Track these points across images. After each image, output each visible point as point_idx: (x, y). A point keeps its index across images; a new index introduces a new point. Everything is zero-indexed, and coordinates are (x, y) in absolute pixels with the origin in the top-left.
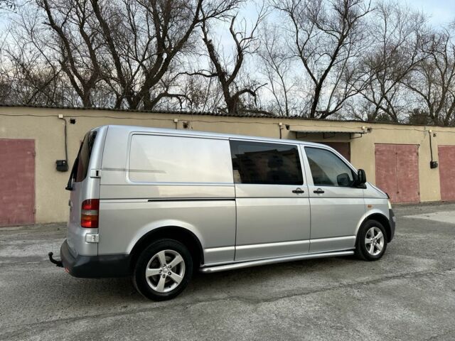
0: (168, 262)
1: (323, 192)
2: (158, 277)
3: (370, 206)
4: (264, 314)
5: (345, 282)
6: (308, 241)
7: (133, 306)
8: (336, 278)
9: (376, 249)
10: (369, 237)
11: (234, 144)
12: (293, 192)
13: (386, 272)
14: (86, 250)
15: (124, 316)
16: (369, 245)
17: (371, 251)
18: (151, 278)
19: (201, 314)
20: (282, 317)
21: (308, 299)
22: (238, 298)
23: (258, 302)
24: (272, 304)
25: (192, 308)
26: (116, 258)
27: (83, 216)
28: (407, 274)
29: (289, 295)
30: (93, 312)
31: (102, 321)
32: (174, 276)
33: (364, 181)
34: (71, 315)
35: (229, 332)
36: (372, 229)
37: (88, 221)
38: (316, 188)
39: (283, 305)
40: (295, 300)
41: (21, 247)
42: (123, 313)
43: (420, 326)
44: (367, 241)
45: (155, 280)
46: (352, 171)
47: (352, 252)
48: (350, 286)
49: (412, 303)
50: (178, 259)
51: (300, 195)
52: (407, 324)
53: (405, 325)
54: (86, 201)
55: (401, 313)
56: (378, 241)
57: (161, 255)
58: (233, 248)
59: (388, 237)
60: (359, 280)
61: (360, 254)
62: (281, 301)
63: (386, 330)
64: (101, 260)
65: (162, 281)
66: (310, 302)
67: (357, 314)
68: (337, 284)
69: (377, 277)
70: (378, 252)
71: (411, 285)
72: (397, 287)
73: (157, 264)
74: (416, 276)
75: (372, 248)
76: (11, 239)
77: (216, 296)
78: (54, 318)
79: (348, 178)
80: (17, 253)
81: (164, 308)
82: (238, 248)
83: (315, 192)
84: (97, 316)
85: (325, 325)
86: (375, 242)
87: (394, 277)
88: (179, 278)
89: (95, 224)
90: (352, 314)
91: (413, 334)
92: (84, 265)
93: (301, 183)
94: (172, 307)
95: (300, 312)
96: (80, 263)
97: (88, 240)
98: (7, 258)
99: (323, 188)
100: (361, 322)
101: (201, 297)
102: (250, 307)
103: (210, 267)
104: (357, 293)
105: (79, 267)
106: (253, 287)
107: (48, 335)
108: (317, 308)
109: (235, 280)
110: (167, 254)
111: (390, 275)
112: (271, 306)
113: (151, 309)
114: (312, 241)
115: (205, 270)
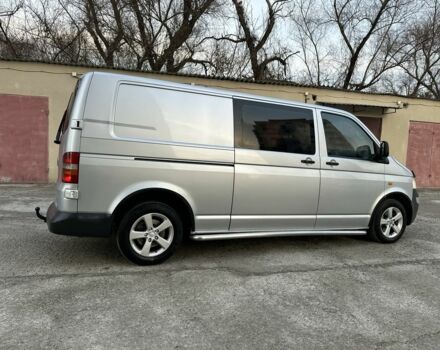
0: (155, 226)
1: (337, 164)
2: (144, 240)
3: (390, 184)
4: (252, 289)
5: (350, 263)
6: (314, 217)
7: (116, 268)
8: (341, 258)
9: (392, 231)
10: (386, 217)
11: (238, 104)
12: (303, 161)
13: (400, 256)
14: (66, 207)
15: (102, 278)
16: (384, 226)
17: (386, 233)
18: (135, 241)
19: (184, 282)
20: (270, 294)
21: (304, 277)
22: (228, 269)
23: (249, 274)
24: (263, 278)
25: (176, 275)
26: (97, 217)
27: (65, 170)
28: (424, 260)
29: (284, 271)
30: (72, 271)
31: (78, 281)
32: (161, 240)
33: (387, 154)
34: (49, 272)
35: (208, 304)
36: (390, 209)
37: (67, 176)
38: (330, 159)
39: (274, 281)
40: (290, 277)
41: (26, 203)
42: (102, 275)
43: (428, 318)
44: (383, 221)
45: (140, 243)
46: (374, 143)
47: (364, 232)
48: (355, 267)
49: (423, 292)
50: (167, 223)
51: (310, 165)
52: (413, 314)
53: (410, 314)
54: (66, 154)
55: (408, 302)
56: (396, 223)
57: (148, 218)
58: (228, 217)
59: (408, 219)
60: (367, 262)
61: (373, 235)
62: (274, 277)
63: (387, 318)
64: (80, 217)
65: (148, 245)
66: (307, 280)
67: (356, 298)
68: (341, 264)
69: (389, 260)
70: (395, 235)
71: (426, 272)
72: (410, 273)
73: (142, 227)
74: (434, 263)
75: (388, 229)
76: (21, 195)
77: (205, 265)
78: (30, 274)
79: (370, 151)
80: (22, 208)
81: (146, 272)
82: (233, 217)
83: (327, 163)
84: (75, 275)
85: (317, 306)
86: (392, 224)
87: (408, 262)
88: (166, 243)
89: (75, 179)
90: (351, 298)
91: (417, 325)
92: (62, 222)
93: (312, 152)
94: (155, 272)
95: (292, 290)
96: (59, 219)
97: (67, 196)
98: (10, 212)
99: (337, 160)
100: (359, 307)
101: (189, 265)
102: (238, 280)
103: (201, 235)
104: (361, 276)
105: (57, 223)
106: (247, 259)
107: (18, 289)
108: (313, 287)
109: (229, 250)
110: (154, 218)
111: (404, 259)
112: (262, 280)
113: (133, 273)
114: (319, 217)
115: (196, 237)
